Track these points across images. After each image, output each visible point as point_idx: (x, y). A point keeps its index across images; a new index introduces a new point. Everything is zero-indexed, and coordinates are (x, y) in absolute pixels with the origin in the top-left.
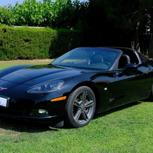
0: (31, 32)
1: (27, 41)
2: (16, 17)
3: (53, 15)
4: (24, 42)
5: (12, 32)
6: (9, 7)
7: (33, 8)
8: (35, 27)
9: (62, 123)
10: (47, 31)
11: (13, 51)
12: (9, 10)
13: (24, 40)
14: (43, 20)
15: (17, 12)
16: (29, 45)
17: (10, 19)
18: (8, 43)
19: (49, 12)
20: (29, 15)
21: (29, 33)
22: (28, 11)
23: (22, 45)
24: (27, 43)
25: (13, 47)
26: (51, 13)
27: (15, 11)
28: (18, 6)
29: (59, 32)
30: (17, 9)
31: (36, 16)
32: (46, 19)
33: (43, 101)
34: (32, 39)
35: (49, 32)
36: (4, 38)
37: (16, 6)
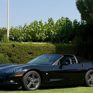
0: (34, 47)
1: (30, 53)
2: (24, 36)
3: (53, 33)
4: (28, 54)
5: (19, 47)
6: (19, 28)
7: (38, 28)
8: (38, 43)
9: (21, 87)
10: (47, 46)
11: (19, 62)
12: (19, 30)
13: (28, 53)
14: (46, 37)
15: (25, 31)
16: (32, 56)
17: (20, 37)
18: (15, 55)
19: (50, 31)
20: (35, 33)
21: (32, 47)
22: (34, 30)
23: (26, 56)
24: (30, 55)
25: (19, 58)
26: (52, 31)
27: (24, 31)
28: (26, 26)
29: (56, 47)
30: (25, 29)
31: (40, 34)
32: (47, 36)
33: (12, 76)
34: (34, 52)
35: (48, 46)
36: (13, 51)
37: (25, 26)
